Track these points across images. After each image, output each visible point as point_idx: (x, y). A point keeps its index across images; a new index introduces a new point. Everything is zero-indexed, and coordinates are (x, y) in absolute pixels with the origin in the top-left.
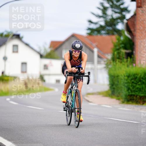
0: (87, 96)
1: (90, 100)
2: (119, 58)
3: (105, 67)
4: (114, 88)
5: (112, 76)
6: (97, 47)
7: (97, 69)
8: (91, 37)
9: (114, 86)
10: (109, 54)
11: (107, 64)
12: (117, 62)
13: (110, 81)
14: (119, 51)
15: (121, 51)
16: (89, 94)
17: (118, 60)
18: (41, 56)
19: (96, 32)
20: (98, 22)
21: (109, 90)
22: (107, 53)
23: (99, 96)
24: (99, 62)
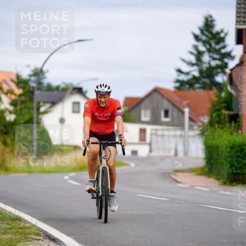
0: (175, 175)
1: (179, 180)
2: (219, 123)
3: (200, 134)
4: (212, 164)
5: (210, 147)
6: (189, 105)
7: (189, 136)
8: (180, 93)
9: (212, 161)
10: (206, 117)
11: (203, 129)
12: (216, 127)
13: (206, 154)
14: (220, 113)
15: (222, 113)
16: (177, 171)
17: (217, 125)
19: (187, 86)
20: (190, 71)
21: (205, 166)
22: (203, 115)
23: (191, 174)
24: (191, 128)
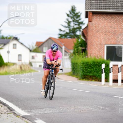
1: (60, 78)
4: (74, 71)
5: (73, 63)
6: (64, 45)
7: (64, 59)
10: (72, 50)
15: (79, 48)
17: (77, 54)
18: (30, 51)
19: (64, 37)
20: (65, 30)
23: (65, 75)
24: (65, 55)
